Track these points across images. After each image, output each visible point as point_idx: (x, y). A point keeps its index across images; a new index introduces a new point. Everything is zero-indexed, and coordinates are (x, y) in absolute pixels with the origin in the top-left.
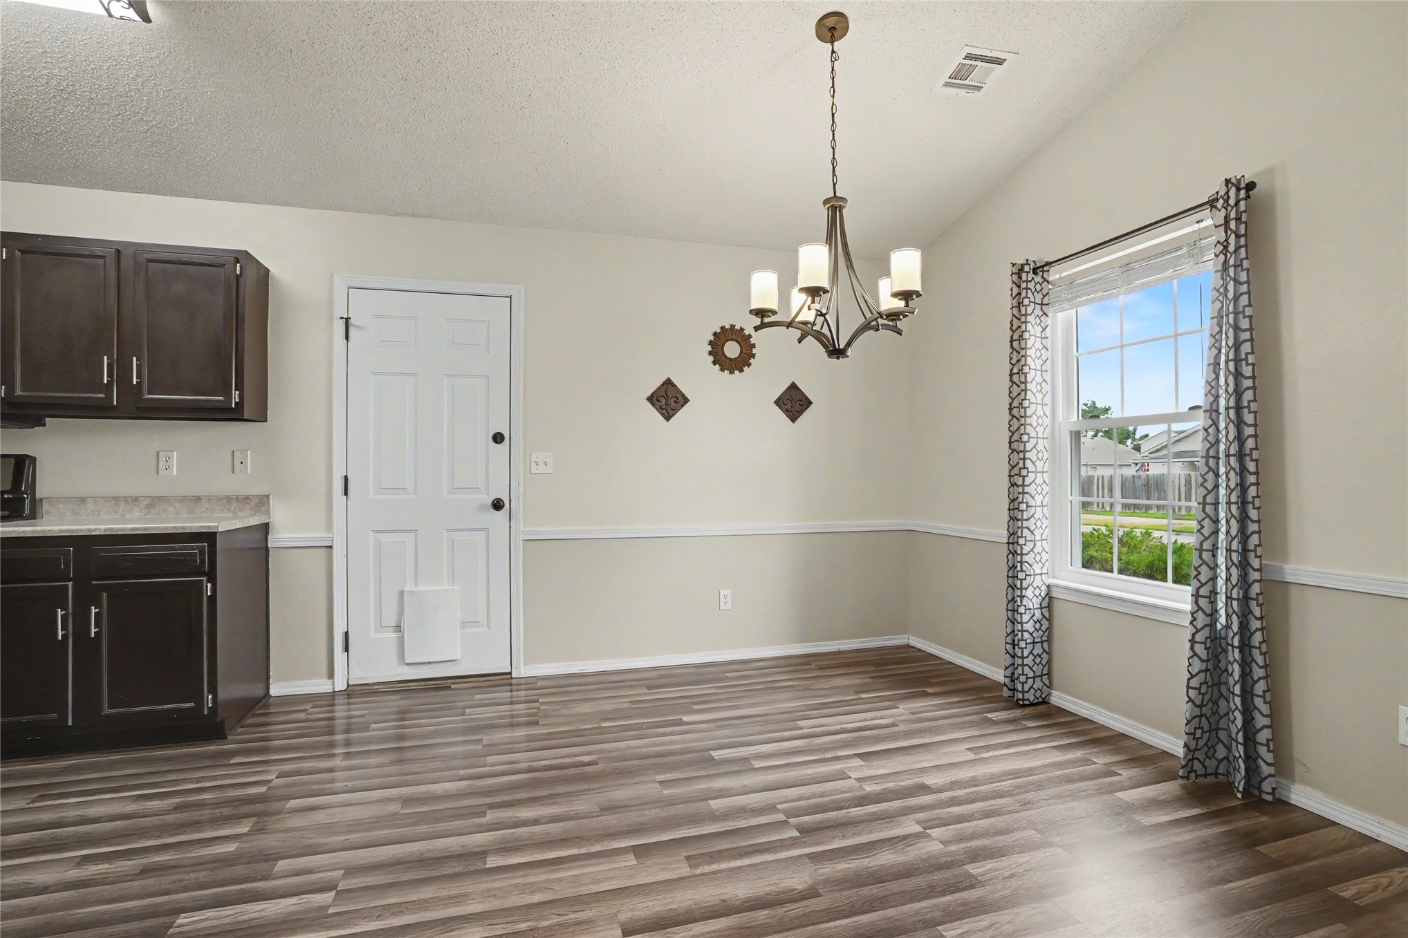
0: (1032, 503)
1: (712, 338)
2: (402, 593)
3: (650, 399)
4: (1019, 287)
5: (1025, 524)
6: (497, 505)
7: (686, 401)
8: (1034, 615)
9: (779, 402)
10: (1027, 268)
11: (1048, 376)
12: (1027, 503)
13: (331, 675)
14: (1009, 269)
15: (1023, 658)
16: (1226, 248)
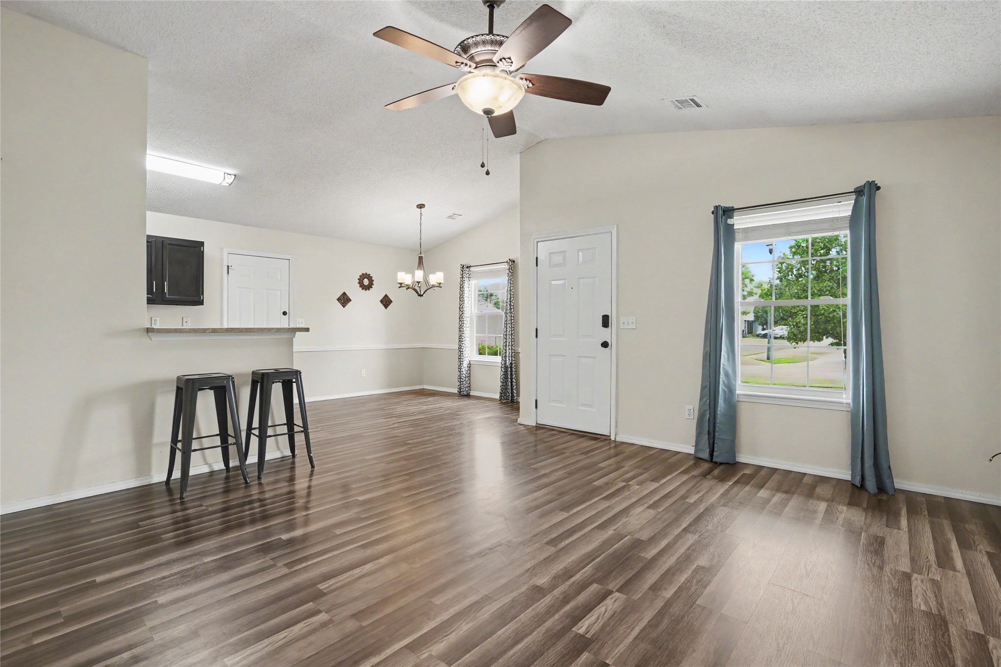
0: (465, 336)
1: (359, 277)
3: (338, 300)
4: (463, 271)
5: (463, 342)
7: (351, 300)
8: (466, 369)
9: (382, 301)
10: (465, 267)
11: (470, 299)
14: (460, 266)
15: (463, 383)
16: (509, 275)
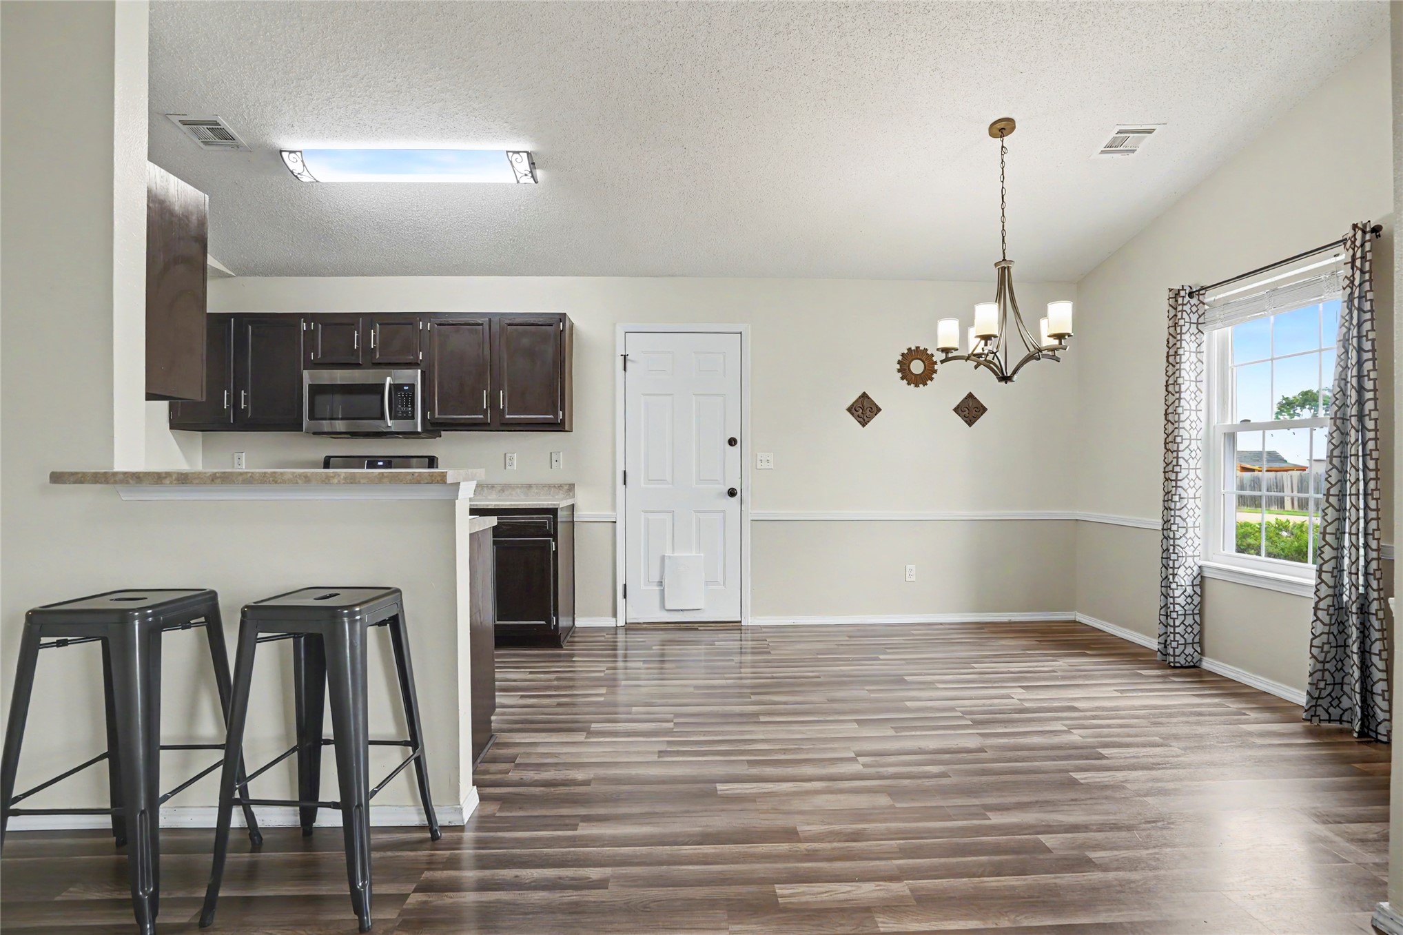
0: (1184, 495)
1: (900, 358)
2: (663, 558)
3: (849, 410)
4: (1176, 309)
5: (1178, 513)
6: (732, 493)
7: (879, 410)
8: (1185, 591)
9: (958, 410)
10: (1182, 293)
11: (1203, 386)
12: (1180, 495)
13: (615, 615)
14: (1166, 294)
15: (1174, 627)
16: (1352, 282)
